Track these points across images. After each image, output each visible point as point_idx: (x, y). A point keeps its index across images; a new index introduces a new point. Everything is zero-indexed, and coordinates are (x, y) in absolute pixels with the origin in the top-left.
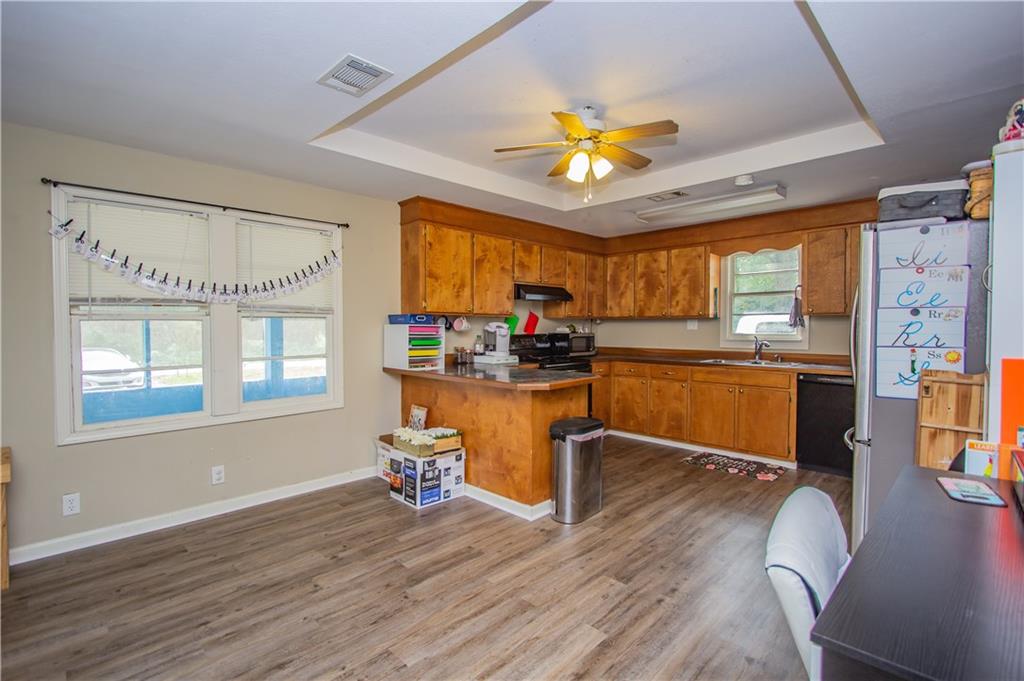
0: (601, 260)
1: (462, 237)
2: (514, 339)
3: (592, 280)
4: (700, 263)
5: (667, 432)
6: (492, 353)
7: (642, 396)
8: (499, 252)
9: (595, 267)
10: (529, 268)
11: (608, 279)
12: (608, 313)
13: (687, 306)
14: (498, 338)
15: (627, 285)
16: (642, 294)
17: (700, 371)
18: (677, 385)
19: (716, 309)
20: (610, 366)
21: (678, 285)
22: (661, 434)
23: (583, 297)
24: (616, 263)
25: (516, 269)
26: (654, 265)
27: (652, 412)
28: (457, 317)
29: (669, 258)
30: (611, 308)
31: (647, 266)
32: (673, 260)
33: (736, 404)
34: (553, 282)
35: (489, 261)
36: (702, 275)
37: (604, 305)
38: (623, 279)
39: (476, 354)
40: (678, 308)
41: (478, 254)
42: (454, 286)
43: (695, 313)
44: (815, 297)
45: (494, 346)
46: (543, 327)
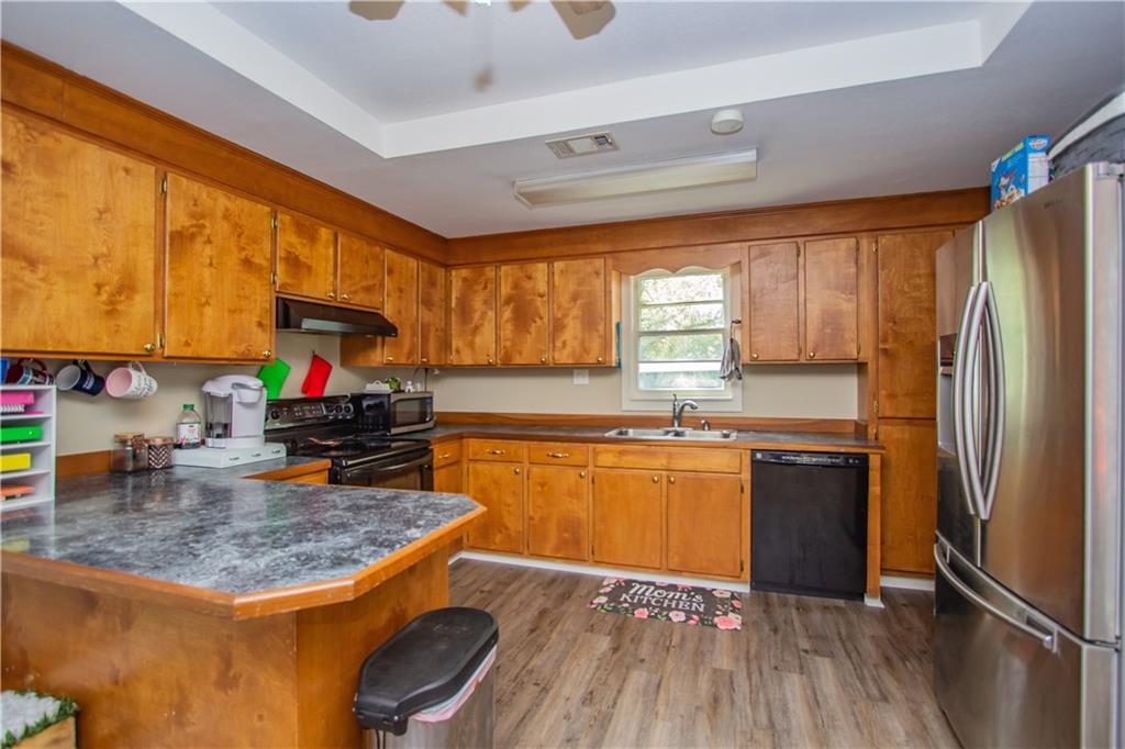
0: (440, 273)
1: (127, 171)
2: (276, 408)
3: (427, 303)
4: (598, 283)
5: (558, 549)
6: (222, 442)
7: (514, 493)
8: (236, 225)
9: (432, 283)
10: (309, 268)
11: (453, 305)
12: (453, 359)
13: (578, 349)
14: (237, 409)
15: (484, 314)
16: (508, 330)
17: (607, 451)
18: (572, 474)
19: (619, 354)
20: (461, 446)
21: (565, 316)
22: (548, 553)
23: (414, 334)
24: (465, 280)
25: (280, 268)
26: (528, 285)
27: (531, 518)
28: (114, 365)
29: (551, 274)
30: (458, 351)
31: (516, 286)
32: (556, 277)
33: (664, 500)
34: (361, 300)
35: (209, 241)
36: (600, 305)
37: (446, 345)
38: (478, 303)
39: (179, 446)
40: (566, 352)
41: (178, 217)
42: (99, 286)
43: (591, 359)
44: (761, 338)
45: (226, 427)
46: (340, 382)
